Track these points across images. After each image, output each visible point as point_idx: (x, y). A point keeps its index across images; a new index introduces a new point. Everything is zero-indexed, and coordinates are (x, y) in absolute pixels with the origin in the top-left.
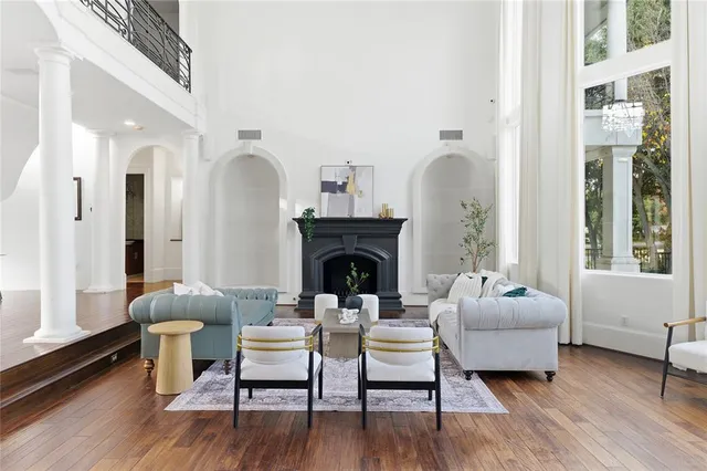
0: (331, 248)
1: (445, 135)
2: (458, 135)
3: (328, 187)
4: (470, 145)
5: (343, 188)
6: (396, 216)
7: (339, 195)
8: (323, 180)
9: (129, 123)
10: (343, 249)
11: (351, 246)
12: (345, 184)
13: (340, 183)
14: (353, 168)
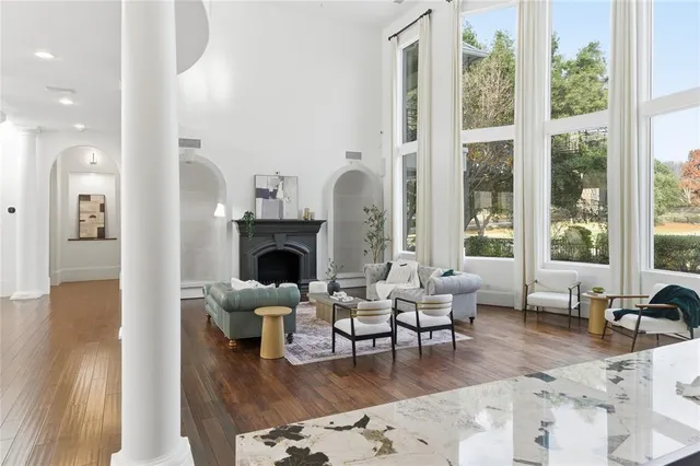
0: (265, 245)
1: (350, 155)
2: (358, 156)
3: (261, 193)
4: (367, 164)
5: (274, 195)
6: (317, 218)
7: (271, 200)
8: (258, 186)
9: (80, 126)
10: (274, 245)
11: (282, 243)
12: (275, 191)
13: (271, 190)
14: (282, 178)
